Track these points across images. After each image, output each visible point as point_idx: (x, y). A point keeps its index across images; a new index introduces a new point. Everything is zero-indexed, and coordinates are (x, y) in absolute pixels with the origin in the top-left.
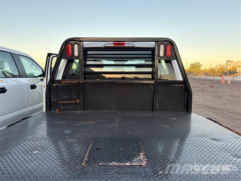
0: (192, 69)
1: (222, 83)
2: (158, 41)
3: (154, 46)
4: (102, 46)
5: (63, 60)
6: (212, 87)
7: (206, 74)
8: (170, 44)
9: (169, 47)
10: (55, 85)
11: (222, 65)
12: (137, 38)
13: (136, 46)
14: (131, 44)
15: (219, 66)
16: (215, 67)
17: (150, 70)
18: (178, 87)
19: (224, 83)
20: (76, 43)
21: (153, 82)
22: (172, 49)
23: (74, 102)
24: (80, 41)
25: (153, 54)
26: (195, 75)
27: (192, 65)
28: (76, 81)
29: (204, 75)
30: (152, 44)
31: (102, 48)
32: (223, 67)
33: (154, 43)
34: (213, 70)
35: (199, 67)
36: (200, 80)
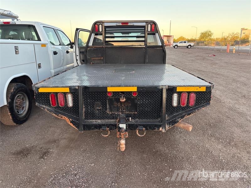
0: (202, 38)
1: (227, 52)
2: (147, 22)
3: (145, 25)
4: (115, 25)
5: (93, 34)
6: (214, 56)
7: (218, 44)
8: (154, 24)
9: (153, 26)
10: (89, 49)
11: (235, 34)
12: (135, 21)
13: (135, 25)
14: (132, 24)
15: (232, 34)
16: (228, 35)
17: (143, 39)
18: (159, 49)
19: (229, 52)
20: (100, 24)
21: (144, 47)
22: (155, 27)
23: (100, 58)
24: (103, 23)
25: (145, 30)
26: (205, 45)
27: (202, 34)
28: (101, 46)
29: (215, 44)
30: (144, 24)
31: (115, 26)
32: (235, 36)
33: (145, 23)
34: (225, 39)
35: (210, 35)
36: (208, 50)
